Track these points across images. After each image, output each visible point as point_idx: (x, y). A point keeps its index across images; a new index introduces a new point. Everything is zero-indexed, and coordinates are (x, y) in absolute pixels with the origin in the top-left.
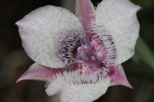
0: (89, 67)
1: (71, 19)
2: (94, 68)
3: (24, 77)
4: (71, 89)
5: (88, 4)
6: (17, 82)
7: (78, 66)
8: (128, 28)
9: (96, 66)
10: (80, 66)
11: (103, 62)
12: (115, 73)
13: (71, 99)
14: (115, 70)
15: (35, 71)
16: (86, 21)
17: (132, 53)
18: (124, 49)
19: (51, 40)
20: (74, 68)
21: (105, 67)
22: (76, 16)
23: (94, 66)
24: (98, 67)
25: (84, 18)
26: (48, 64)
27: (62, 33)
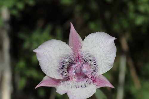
0: (77, 78)
1: (66, 48)
2: (81, 79)
3: (40, 84)
4: (73, 91)
5: (77, 38)
6: (35, 88)
7: (70, 78)
8: (109, 51)
9: (83, 77)
10: (71, 78)
11: (87, 75)
12: (97, 81)
13: (75, 96)
14: (96, 79)
15: (46, 81)
16: (75, 49)
17: (110, 67)
18: (105, 64)
19: (56, 61)
20: (67, 79)
21: (88, 78)
22: (69, 46)
23: (81, 77)
24: (84, 78)
25: (74, 47)
26: (54, 76)
27: (61, 57)
